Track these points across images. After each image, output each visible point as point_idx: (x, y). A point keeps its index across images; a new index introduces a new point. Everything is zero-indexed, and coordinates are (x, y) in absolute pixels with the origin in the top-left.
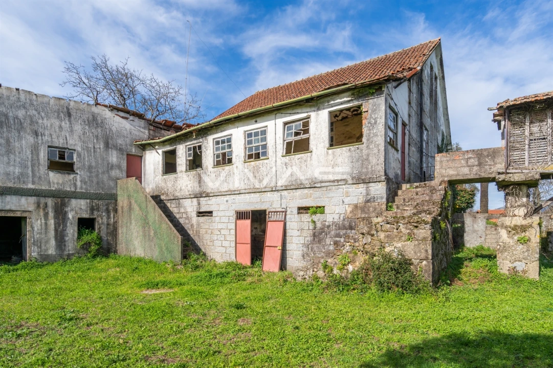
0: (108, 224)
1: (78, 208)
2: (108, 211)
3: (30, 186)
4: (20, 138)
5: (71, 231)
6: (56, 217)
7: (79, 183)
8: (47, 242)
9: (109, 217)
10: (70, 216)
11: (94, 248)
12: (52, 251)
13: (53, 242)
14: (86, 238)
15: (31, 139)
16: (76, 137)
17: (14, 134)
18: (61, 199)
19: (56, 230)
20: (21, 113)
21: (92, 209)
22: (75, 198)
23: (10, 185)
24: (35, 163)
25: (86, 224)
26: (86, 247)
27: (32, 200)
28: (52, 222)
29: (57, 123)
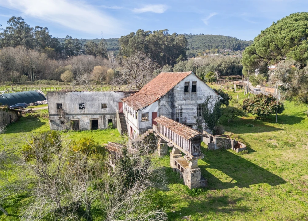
0: (115, 121)
1: (108, 117)
2: (114, 117)
3: (98, 113)
4: (96, 102)
5: (107, 122)
6: (103, 119)
7: (108, 111)
8: (102, 125)
9: (115, 119)
10: (106, 119)
11: (111, 127)
12: (103, 127)
13: (103, 125)
14: (110, 124)
15: (98, 102)
16: (107, 100)
17: (95, 102)
18: (104, 115)
19: (104, 122)
20: (96, 97)
21: (111, 117)
22: (107, 115)
23: (95, 113)
24: (99, 108)
25: (110, 121)
26: (110, 126)
27: (99, 116)
28: (103, 120)
29: (102, 97)
